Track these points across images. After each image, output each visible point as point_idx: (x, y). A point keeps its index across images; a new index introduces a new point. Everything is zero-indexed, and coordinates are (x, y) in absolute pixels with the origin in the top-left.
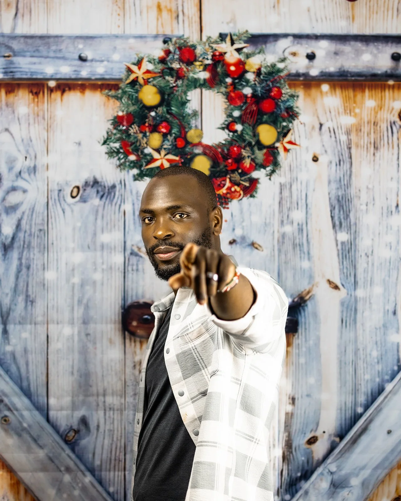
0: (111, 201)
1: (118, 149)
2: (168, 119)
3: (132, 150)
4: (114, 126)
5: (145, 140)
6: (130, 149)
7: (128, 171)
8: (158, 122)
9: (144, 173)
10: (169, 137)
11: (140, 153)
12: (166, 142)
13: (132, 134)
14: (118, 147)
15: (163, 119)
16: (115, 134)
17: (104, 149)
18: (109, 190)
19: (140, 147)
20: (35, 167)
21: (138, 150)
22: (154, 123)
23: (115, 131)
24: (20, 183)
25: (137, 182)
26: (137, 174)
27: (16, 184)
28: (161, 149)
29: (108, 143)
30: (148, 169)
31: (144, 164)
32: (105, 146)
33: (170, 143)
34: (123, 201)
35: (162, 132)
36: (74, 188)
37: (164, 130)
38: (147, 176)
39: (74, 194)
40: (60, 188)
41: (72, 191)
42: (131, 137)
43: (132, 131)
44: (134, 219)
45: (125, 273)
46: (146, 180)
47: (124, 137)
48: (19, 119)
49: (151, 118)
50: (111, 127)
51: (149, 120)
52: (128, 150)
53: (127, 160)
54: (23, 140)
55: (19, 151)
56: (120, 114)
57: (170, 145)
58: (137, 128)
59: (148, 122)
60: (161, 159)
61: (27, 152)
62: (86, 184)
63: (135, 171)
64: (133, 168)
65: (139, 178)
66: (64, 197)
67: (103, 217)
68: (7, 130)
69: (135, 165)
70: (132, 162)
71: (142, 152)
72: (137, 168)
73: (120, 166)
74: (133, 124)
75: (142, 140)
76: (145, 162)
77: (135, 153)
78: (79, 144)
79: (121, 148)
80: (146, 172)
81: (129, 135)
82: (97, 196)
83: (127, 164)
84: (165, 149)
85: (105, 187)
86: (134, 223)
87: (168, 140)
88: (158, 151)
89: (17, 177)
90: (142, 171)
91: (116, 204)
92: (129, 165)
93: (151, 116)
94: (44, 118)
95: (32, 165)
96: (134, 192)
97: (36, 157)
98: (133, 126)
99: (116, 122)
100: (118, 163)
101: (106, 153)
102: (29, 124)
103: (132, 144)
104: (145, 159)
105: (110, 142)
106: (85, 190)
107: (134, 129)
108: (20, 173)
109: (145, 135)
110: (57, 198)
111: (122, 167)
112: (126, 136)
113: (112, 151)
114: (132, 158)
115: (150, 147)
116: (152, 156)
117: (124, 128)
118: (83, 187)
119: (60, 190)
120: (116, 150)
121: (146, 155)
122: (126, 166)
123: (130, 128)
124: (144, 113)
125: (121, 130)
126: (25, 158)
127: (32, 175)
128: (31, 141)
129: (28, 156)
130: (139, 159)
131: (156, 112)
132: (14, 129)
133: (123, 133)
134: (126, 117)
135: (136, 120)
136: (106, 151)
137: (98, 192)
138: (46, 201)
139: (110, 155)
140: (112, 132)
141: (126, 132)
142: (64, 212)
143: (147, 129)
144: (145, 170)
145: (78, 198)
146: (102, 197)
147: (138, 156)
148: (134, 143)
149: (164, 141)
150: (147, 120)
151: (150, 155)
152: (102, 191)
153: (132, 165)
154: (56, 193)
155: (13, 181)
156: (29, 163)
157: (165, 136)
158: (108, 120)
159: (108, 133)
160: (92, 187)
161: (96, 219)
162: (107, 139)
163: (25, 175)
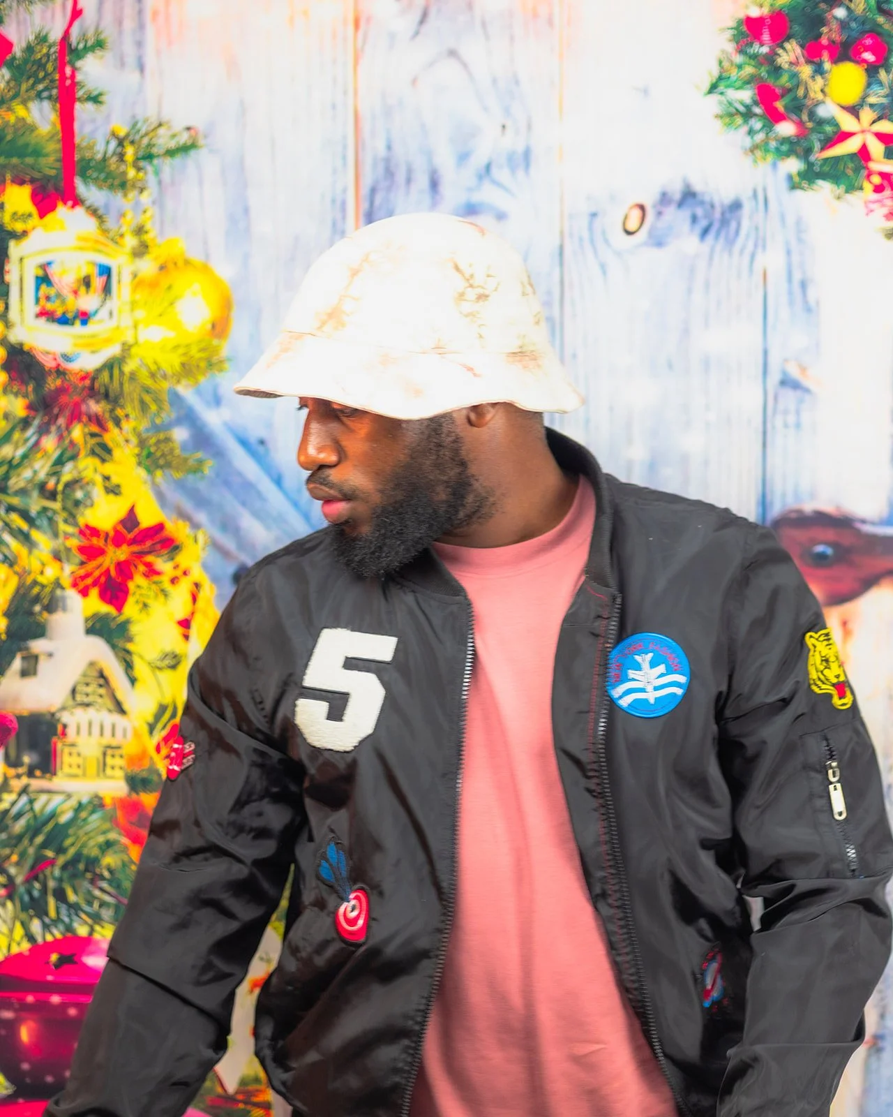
0: (730, 243)
1: (747, 107)
2: (880, 26)
3: (786, 107)
4: (737, 43)
5: (819, 79)
6: (780, 105)
7: (774, 165)
8: (854, 34)
9: (817, 169)
10: (882, 74)
11: (805, 117)
12: (875, 88)
13: (786, 66)
14: (748, 101)
15: (867, 27)
16: (740, 67)
17: (713, 104)
18: (723, 214)
19: (806, 101)
20: (527, 154)
21: (801, 108)
22: (844, 38)
23: (739, 59)
24: (488, 194)
25: (798, 193)
26: (799, 174)
27: (476, 198)
28: (862, 106)
29: (721, 88)
30: (826, 160)
31: (817, 146)
32: (715, 98)
33: (885, 91)
34: (760, 243)
35: (865, 61)
36: (631, 208)
37: (869, 56)
38: (824, 179)
39: (632, 225)
40: (593, 210)
41: (626, 218)
42: (781, 75)
43: (784, 59)
44: (790, 293)
45: (765, 433)
46: (822, 187)
47: (764, 74)
48: (484, 25)
49: (834, 25)
50: (730, 47)
51: (831, 30)
52: (776, 109)
53: (772, 135)
54: (495, 81)
55: (486, 109)
56: (755, 13)
57: (887, 96)
58: (798, 50)
59: (829, 34)
60: (863, 132)
61: (507, 111)
62: (664, 199)
63: (793, 165)
64: (788, 154)
65: (805, 184)
66: (604, 233)
67: (707, 285)
68: (453, 53)
69: (794, 147)
70: (785, 140)
71: (812, 115)
72: (798, 156)
73: (753, 149)
74: (788, 39)
75: (810, 82)
76: (820, 140)
77: (794, 117)
78: (646, 92)
79: (755, 103)
80: (821, 166)
81: (777, 70)
82: (692, 230)
83: (773, 144)
84: (871, 106)
85: (712, 206)
86: (791, 303)
87: (881, 84)
88: (854, 110)
89: (480, 178)
90: (810, 165)
91: (741, 252)
92: (777, 150)
93: (836, 18)
94: (550, 22)
95: (520, 149)
96: (791, 220)
97: (529, 127)
98: (787, 46)
99: (742, 33)
100: (748, 142)
101: (717, 116)
102: (512, 38)
103: (787, 91)
104: (820, 133)
105: (728, 87)
106: (660, 214)
107: (791, 53)
108: (488, 167)
109: (819, 71)
110: (586, 234)
111: (759, 153)
112: (768, 72)
113: (732, 110)
114: (786, 129)
115: (832, 100)
116: (837, 125)
117: (765, 50)
118: (654, 206)
119: (594, 215)
120: (742, 109)
121: (821, 122)
122: (767, 151)
123: (780, 51)
124: (817, 11)
125: (754, 57)
126: (500, 129)
127: (521, 173)
128: (517, 82)
129: (509, 124)
130: (803, 132)
131: (848, 9)
132: (472, 49)
133: (761, 64)
134: (768, 21)
135: (796, 28)
136: (718, 110)
137: (694, 219)
138: (557, 243)
139: (727, 120)
140: (732, 62)
141: (770, 59)
142: (604, 273)
143: (826, 56)
144: (819, 163)
145: (642, 235)
146: (705, 232)
147: (800, 124)
148: (789, 90)
149: (869, 85)
150: (824, 30)
151: (832, 122)
152: (706, 216)
153: (785, 148)
154: (585, 222)
155: (470, 190)
156: (513, 142)
157: (872, 71)
158: (723, 30)
159: (720, 62)
160: (680, 204)
161: (690, 291)
162: (720, 78)
163: (502, 174)
